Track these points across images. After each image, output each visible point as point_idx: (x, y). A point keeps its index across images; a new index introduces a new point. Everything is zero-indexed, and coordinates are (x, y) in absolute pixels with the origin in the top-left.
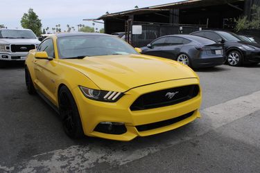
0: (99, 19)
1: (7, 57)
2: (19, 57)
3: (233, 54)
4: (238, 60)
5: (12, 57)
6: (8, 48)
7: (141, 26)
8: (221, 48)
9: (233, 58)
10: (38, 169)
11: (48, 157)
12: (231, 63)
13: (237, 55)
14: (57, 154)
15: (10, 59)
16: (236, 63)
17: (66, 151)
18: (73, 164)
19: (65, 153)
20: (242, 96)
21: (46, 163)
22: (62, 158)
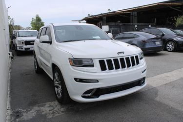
0: (82, 20)
1: (22, 48)
2: (29, 49)
3: (170, 43)
4: (173, 47)
5: (25, 49)
6: (23, 43)
7: (108, 26)
8: (160, 40)
9: (170, 46)
10: (38, 111)
11: (43, 106)
12: (169, 50)
13: (173, 44)
14: (48, 104)
15: (24, 50)
16: (172, 50)
17: (53, 103)
18: (56, 109)
19: (52, 104)
20: (166, 72)
21: (42, 108)
22: (50, 106)
